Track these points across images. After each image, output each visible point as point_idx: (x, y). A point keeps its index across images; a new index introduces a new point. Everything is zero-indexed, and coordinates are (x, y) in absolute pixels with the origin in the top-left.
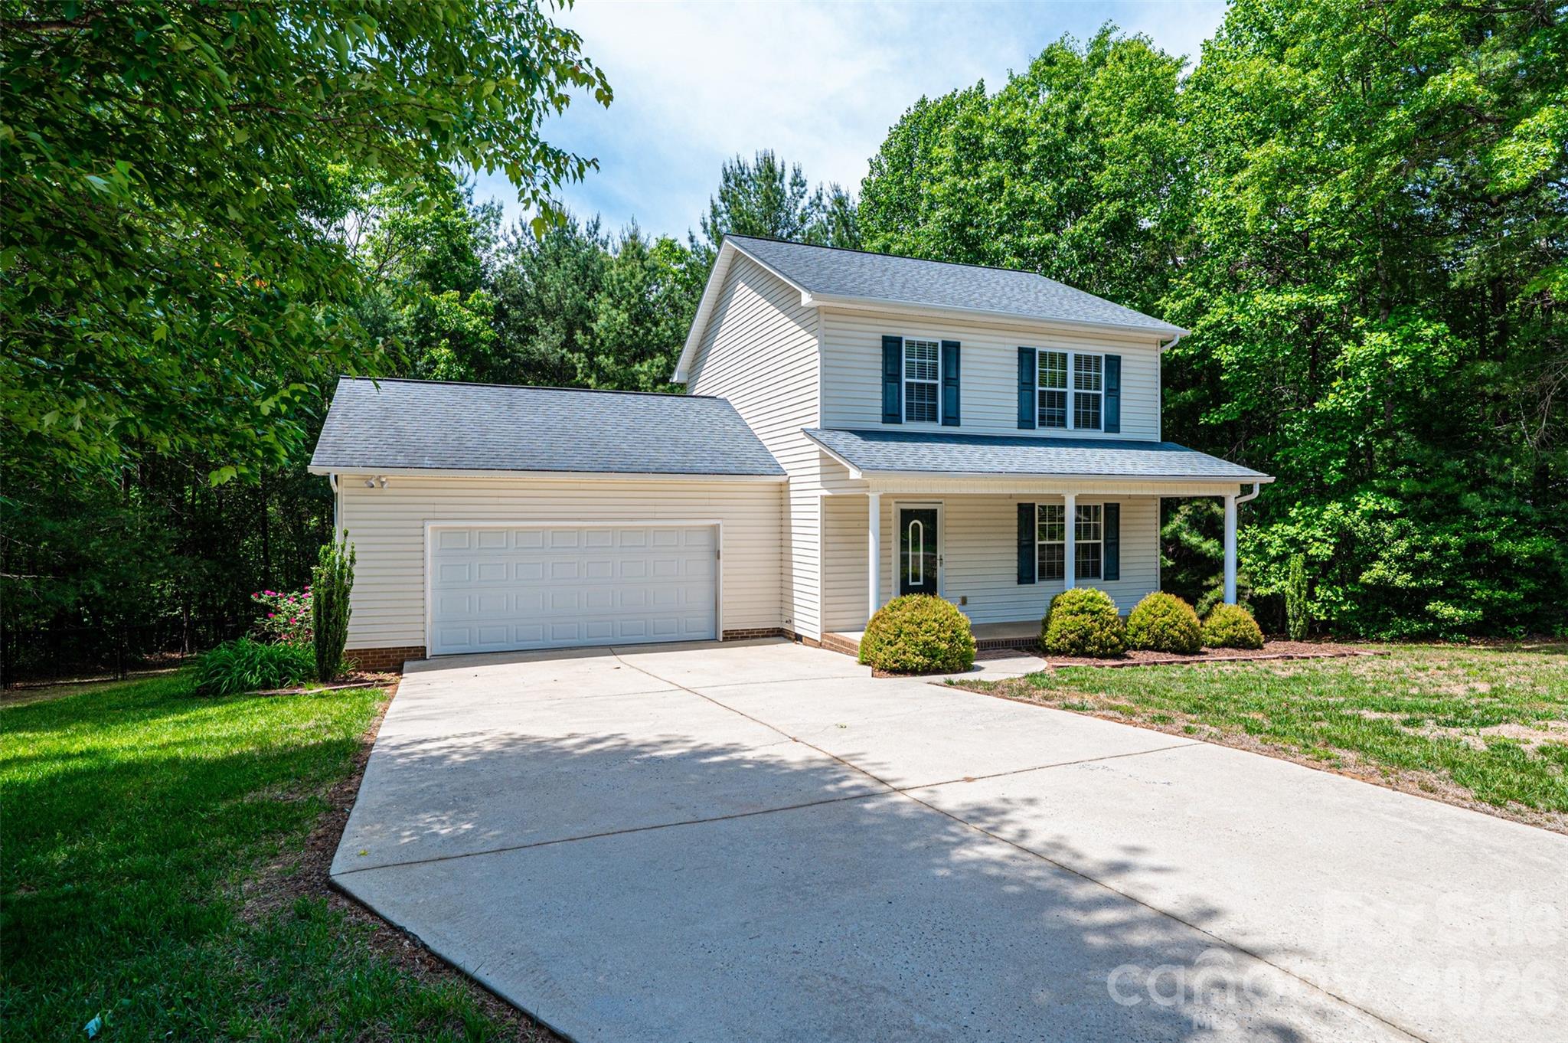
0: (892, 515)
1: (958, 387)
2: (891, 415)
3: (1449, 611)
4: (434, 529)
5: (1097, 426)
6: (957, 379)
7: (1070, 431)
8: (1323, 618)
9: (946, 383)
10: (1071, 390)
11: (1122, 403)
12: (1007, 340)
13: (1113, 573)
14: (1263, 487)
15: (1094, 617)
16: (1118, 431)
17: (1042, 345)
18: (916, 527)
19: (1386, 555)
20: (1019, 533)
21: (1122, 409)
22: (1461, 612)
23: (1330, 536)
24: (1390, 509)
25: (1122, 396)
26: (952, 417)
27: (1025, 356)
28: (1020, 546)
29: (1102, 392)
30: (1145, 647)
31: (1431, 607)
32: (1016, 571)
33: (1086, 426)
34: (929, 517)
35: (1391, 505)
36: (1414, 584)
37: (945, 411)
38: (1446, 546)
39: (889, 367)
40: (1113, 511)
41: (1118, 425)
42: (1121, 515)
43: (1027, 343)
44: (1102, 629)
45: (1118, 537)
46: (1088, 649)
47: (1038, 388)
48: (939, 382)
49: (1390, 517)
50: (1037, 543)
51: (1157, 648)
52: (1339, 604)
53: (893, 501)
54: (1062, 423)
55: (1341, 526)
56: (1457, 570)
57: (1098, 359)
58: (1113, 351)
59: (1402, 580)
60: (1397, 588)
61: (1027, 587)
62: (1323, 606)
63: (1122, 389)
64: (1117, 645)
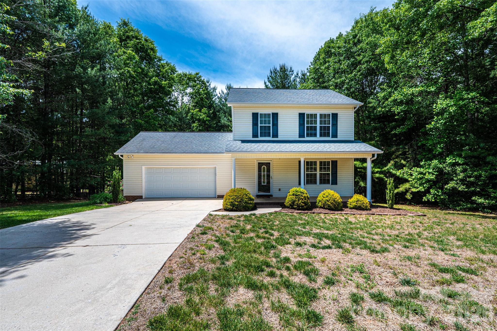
0: (255, 164)
1: (278, 126)
2: (255, 135)
3: (481, 200)
4: (145, 168)
5: (329, 136)
6: (277, 124)
7: (318, 138)
8: (433, 200)
9: (273, 125)
10: (318, 125)
11: (338, 128)
12: (295, 111)
13: (335, 182)
14: (378, 155)
15: (297, 197)
16: (337, 137)
17: (307, 112)
18: (264, 168)
19: (455, 179)
21: (338, 130)
22: (487, 201)
23: (435, 172)
24: (460, 162)
25: (338, 126)
26: (276, 135)
27: (301, 115)
29: (331, 125)
30: (321, 207)
31: (473, 198)
32: (298, 181)
33: (325, 136)
34: (268, 165)
35: (460, 160)
36: (466, 190)
37: (273, 134)
38: (480, 176)
39: (254, 122)
40: (335, 163)
41: (337, 136)
42: (338, 164)
43: (302, 111)
44: (299, 201)
45: (337, 171)
46: (295, 207)
47: (306, 125)
48: (271, 125)
49: (459, 164)
50: (306, 173)
51: (323, 208)
52: (440, 196)
53: (256, 160)
54: (315, 135)
55: (439, 168)
56: (485, 185)
57: (329, 115)
58: (335, 112)
59: (461, 188)
60: (459, 190)
62: (434, 196)
63: (338, 124)
64: (304, 206)
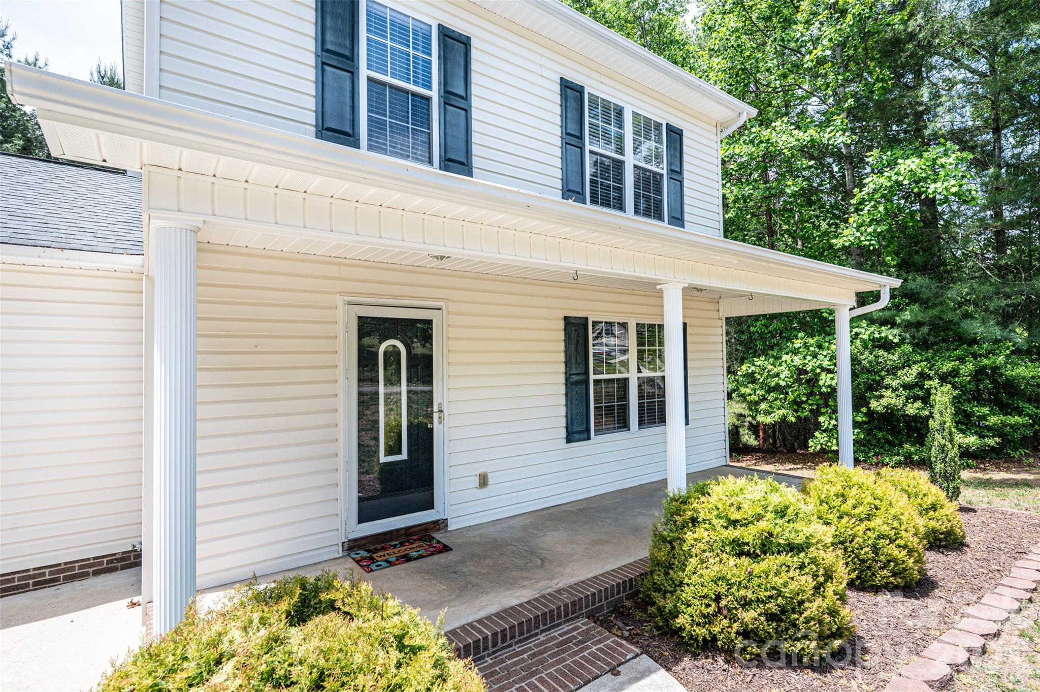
1: (467, 111)
2: (334, 129)
6: (466, 97)
9: (446, 99)
10: (629, 160)
11: (685, 191)
12: (544, 60)
16: (682, 227)
17: (594, 84)
20: (567, 363)
21: (685, 200)
25: (685, 183)
26: (459, 159)
27: (570, 94)
28: (568, 384)
29: (665, 172)
32: (563, 422)
33: (648, 215)
37: (445, 148)
39: (329, 37)
41: (682, 220)
43: (573, 75)
47: (588, 147)
48: (434, 95)
50: (592, 377)
54: (619, 203)
57: (660, 127)
58: (674, 121)
61: (579, 447)
63: (685, 174)
